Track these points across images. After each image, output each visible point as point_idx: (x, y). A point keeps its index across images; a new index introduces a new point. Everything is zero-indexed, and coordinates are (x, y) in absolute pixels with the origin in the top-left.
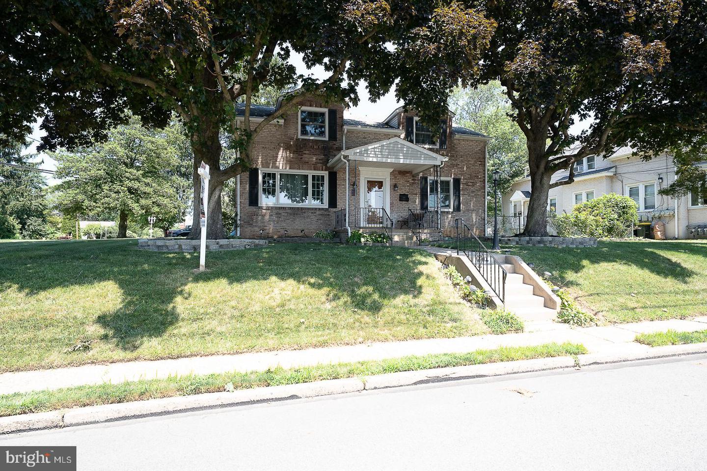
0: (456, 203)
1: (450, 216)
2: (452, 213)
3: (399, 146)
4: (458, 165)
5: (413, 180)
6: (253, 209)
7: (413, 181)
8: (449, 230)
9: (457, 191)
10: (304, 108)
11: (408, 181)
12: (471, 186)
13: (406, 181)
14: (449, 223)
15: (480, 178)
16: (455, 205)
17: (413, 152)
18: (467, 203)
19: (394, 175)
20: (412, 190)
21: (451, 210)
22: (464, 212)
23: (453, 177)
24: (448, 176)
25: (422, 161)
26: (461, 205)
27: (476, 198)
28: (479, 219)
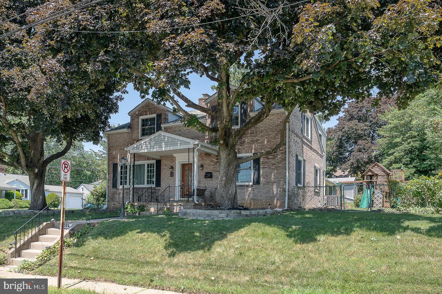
0: (256, 176)
1: (250, 189)
2: (252, 186)
3: (162, 137)
4: (258, 140)
5: (216, 159)
6: (114, 190)
7: (216, 161)
8: (249, 202)
9: (256, 165)
10: (141, 118)
11: (213, 161)
12: (271, 158)
13: (211, 161)
14: (249, 196)
15: (282, 150)
16: (255, 178)
17: (172, 141)
18: (267, 176)
19: (201, 157)
20: (216, 168)
21: (251, 184)
22: (264, 184)
23: (253, 152)
24: (248, 152)
25: (179, 147)
26: (262, 178)
27: (277, 170)
28: (280, 191)
